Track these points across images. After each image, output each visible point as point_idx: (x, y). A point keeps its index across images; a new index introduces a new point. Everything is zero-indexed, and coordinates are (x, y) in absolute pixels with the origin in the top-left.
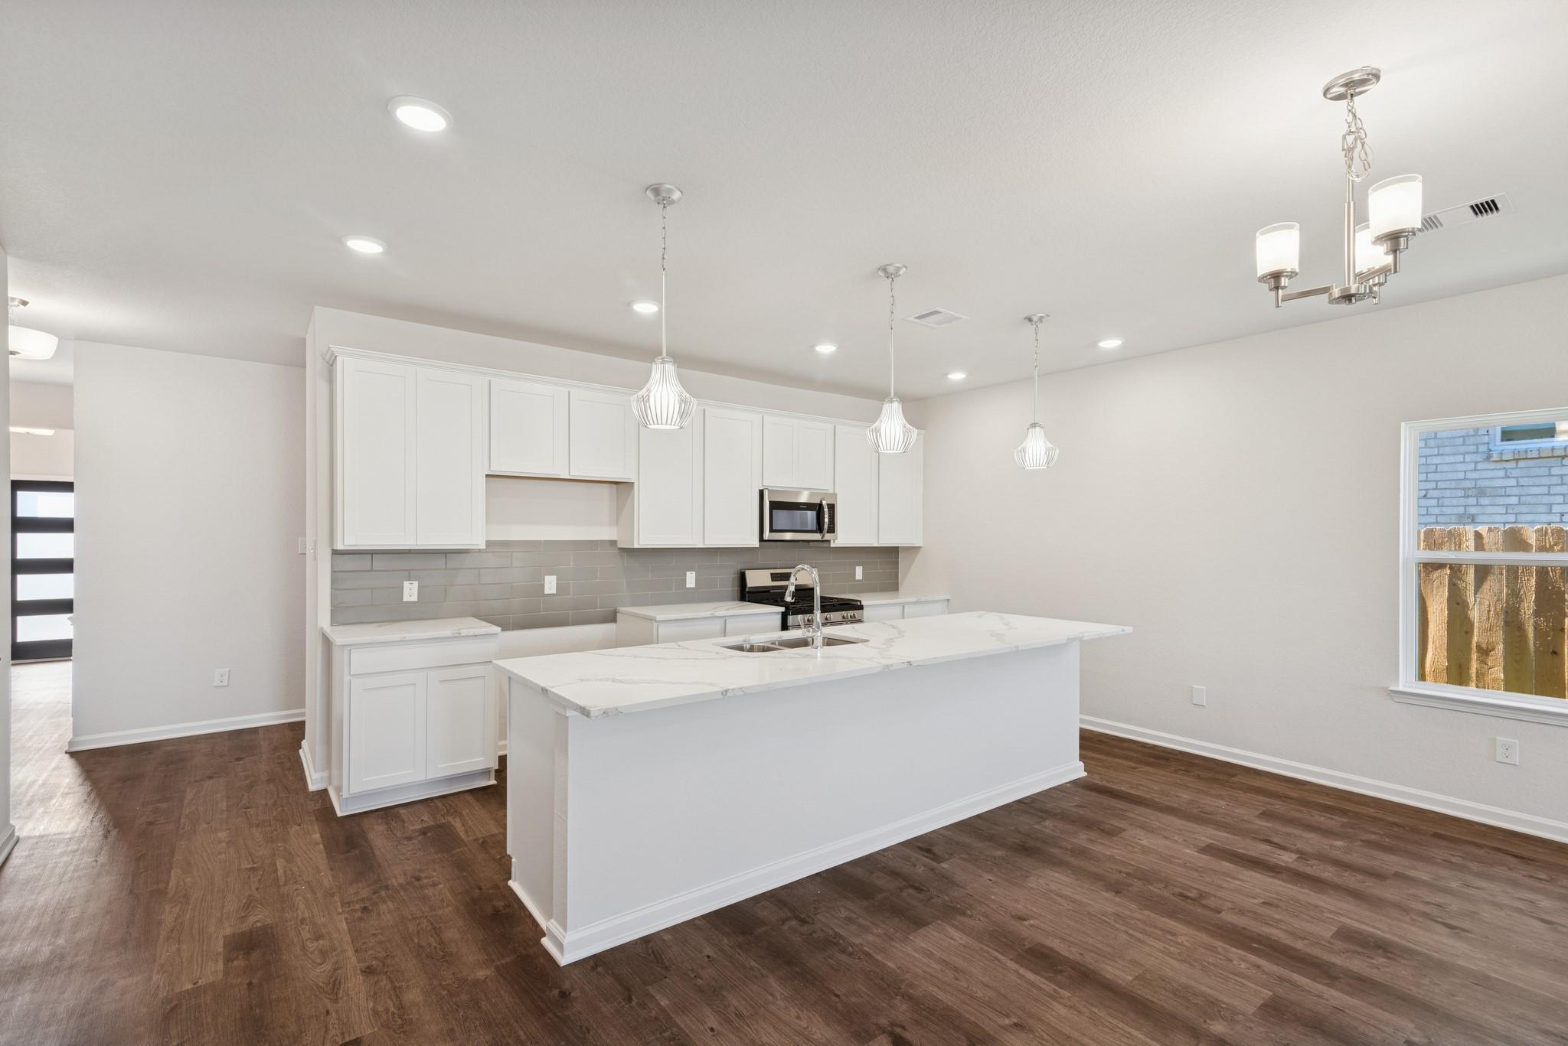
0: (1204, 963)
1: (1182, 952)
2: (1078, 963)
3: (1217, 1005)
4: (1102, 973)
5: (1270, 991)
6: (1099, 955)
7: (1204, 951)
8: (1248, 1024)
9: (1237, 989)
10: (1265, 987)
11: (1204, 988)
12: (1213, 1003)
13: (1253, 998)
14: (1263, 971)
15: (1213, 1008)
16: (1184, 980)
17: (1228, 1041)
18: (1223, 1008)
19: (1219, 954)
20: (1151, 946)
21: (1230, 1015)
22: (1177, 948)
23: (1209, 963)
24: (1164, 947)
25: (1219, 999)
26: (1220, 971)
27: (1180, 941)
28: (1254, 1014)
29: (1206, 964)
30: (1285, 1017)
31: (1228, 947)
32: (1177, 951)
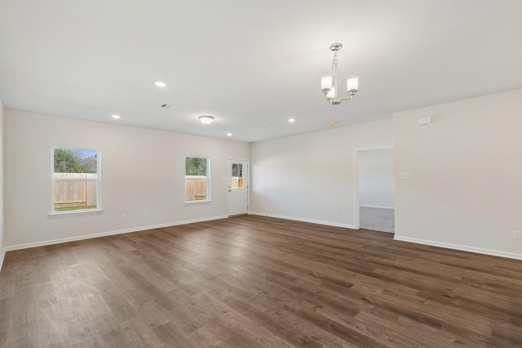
0: (376, 327)
1: (385, 331)
2: (419, 322)
3: (371, 312)
4: (409, 319)
5: (355, 318)
6: (414, 326)
7: (377, 332)
8: (363, 308)
9: (365, 318)
10: (356, 320)
11: (375, 317)
12: (372, 313)
13: (360, 316)
14: (355, 326)
15: (372, 312)
16: (382, 320)
17: (368, 304)
18: (370, 312)
19: (371, 332)
20: (397, 332)
21: (368, 310)
22: (387, 332)
23: (375, 327)
24: (392, 332)
25: (370, 314)
26: (370, 324)
27: (387, 337)
28: (361, 311)
29: (375, 326)
30: (352, 311)
31: (367, 336)
32: (387, 331)
